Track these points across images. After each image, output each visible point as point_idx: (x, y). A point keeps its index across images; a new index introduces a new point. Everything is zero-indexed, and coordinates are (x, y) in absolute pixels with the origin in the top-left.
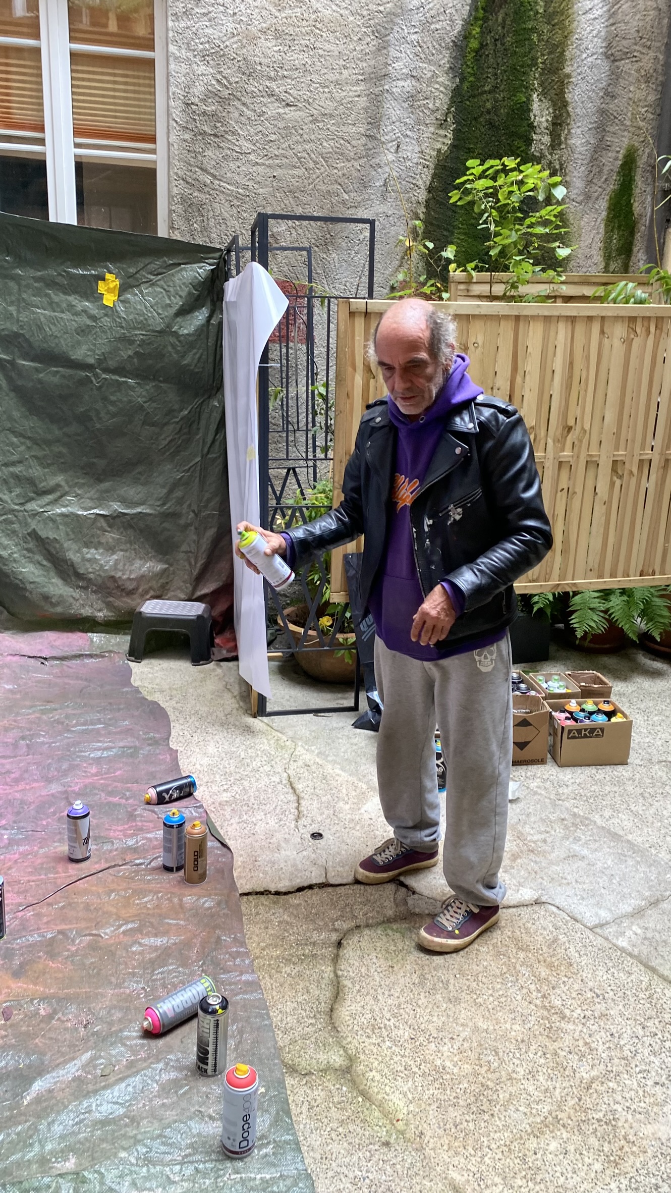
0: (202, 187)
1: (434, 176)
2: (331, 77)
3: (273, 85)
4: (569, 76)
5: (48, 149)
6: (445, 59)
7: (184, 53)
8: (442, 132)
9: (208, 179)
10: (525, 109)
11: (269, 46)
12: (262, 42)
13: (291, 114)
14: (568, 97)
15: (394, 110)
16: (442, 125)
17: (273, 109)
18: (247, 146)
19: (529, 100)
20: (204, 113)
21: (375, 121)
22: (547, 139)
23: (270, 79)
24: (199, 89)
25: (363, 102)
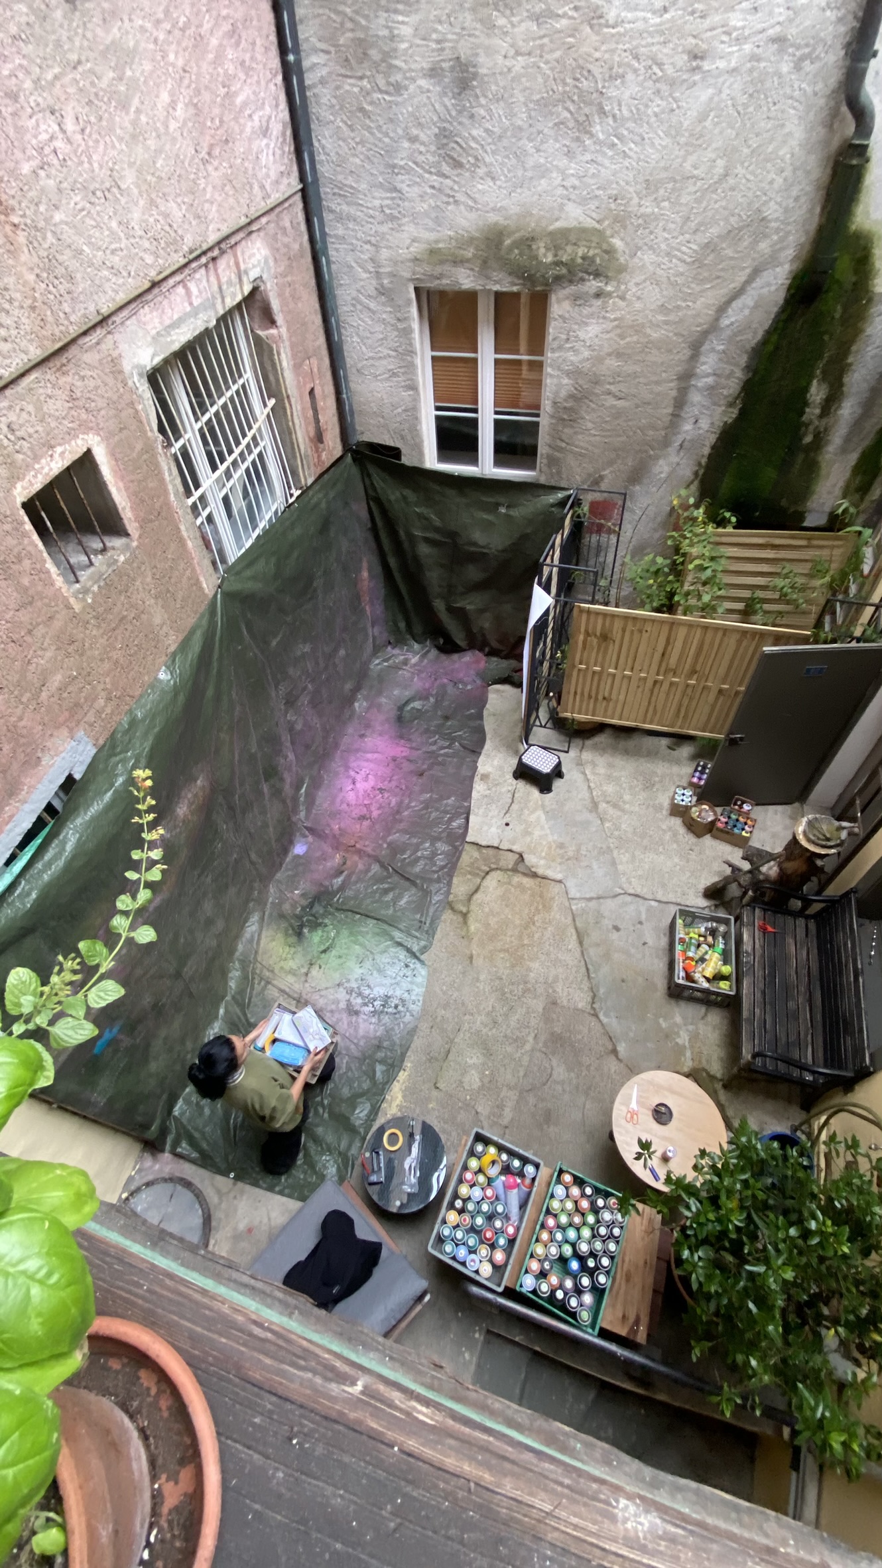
0: (560, 450)
1: (718, 439)
2: (654, 378)
3: (612, 388)
4: (850, 365)
5: (479, 415)
6: (743, 360)
7: (556, 373)
8: (731, 410)
9: (564, 445)
10: (806, 389)
11: (613, 363)
12: (608, 361)
13: (620, 403)
14: (846, 380)
15: (695, 397)
16: (731, 405)
17: (611, 401)
18: (590, 425)
19: (809, 384)
20: (565, 408)
21: (680, 403)
22: (818, 411)
23: (610, 384)
24: (563, 393)
25: (674, 393)
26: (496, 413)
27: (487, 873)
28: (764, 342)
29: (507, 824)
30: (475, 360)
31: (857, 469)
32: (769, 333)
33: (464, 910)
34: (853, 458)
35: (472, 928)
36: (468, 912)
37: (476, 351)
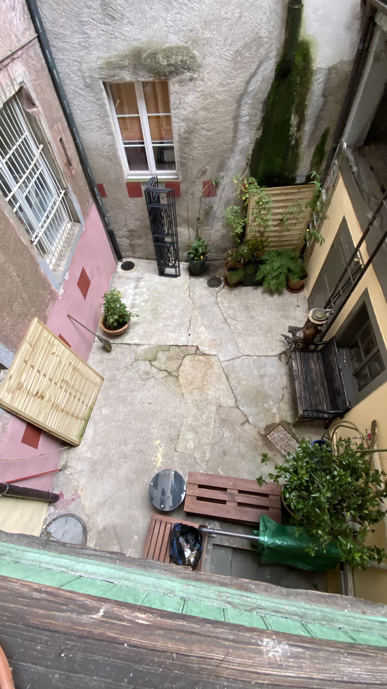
0: (185, 158)
1: (255, 146)
2: (222, 119)
3: (204, 125)
4: (306, 105)
5: (145, 145)
6: (260, 107)
7: (177, 120)
8: (258, 132)
9: (186, 156)
10: (289, 119)
11: (202, 113)
12: (200, 113)
13: (209, 133)
14: (305, 113)
15: (242, 127)
16: (258, 129)
17: (204, 133)
18: (196, 145)
19: (290, 116)
20: (184, 137)
21: (236, 130)
22: (295, 129)
23: (203, 124)
24: (182, 130)
25: (232, 126)
26: (153, 143)
27: (184, 357)
28: (269, 98)
29: (189, 335)
30: (139, 118)
31: (315, 155)
32: (270, 93)
33: (176, 375)
34: (313, 149)
35: (181, 382)
36: (178, 375)
37: (138, 113)
